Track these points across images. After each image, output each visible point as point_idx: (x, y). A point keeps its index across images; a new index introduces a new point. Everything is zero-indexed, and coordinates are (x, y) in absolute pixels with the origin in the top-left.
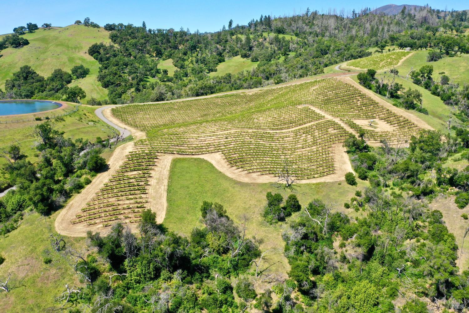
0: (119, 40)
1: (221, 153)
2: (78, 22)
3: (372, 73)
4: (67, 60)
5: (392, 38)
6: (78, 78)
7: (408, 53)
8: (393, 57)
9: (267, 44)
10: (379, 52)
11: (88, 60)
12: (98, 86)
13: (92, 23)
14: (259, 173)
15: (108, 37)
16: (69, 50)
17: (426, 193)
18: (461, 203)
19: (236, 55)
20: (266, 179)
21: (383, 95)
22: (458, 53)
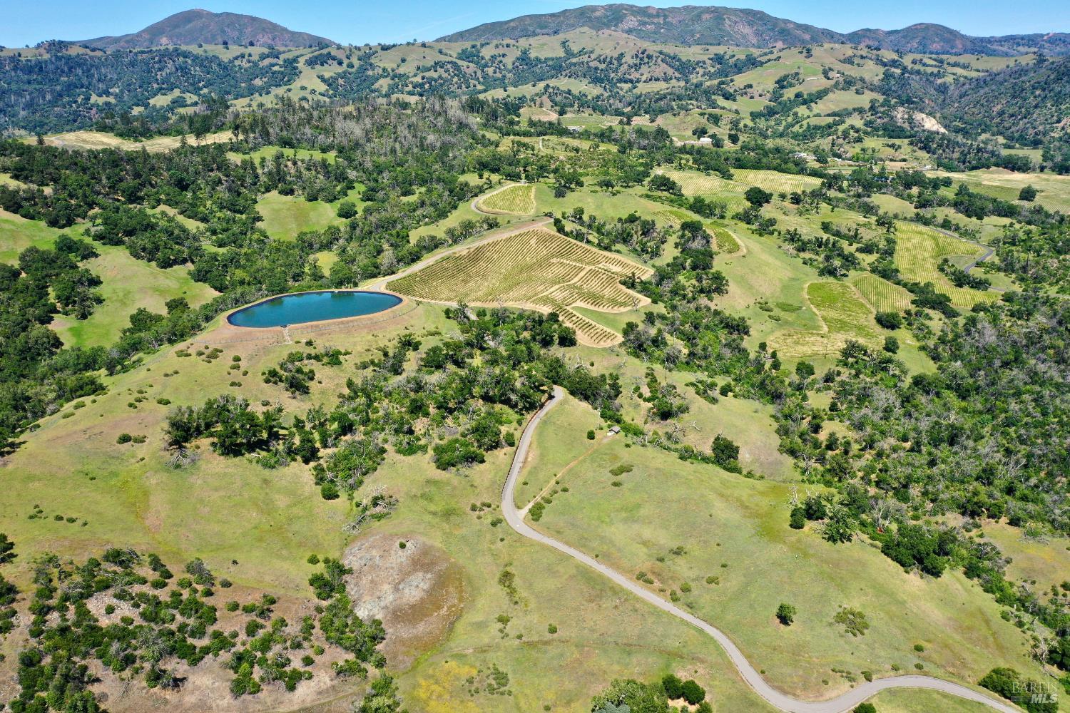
1: (579, 301)
7: (529, 187)
12: (148, 266)
14: (616, 307)
17: (694, 299)
18: (711, 299)
19: (268, 190)
20: (623, 309)
21: (581, 241)
22: (572, 186)
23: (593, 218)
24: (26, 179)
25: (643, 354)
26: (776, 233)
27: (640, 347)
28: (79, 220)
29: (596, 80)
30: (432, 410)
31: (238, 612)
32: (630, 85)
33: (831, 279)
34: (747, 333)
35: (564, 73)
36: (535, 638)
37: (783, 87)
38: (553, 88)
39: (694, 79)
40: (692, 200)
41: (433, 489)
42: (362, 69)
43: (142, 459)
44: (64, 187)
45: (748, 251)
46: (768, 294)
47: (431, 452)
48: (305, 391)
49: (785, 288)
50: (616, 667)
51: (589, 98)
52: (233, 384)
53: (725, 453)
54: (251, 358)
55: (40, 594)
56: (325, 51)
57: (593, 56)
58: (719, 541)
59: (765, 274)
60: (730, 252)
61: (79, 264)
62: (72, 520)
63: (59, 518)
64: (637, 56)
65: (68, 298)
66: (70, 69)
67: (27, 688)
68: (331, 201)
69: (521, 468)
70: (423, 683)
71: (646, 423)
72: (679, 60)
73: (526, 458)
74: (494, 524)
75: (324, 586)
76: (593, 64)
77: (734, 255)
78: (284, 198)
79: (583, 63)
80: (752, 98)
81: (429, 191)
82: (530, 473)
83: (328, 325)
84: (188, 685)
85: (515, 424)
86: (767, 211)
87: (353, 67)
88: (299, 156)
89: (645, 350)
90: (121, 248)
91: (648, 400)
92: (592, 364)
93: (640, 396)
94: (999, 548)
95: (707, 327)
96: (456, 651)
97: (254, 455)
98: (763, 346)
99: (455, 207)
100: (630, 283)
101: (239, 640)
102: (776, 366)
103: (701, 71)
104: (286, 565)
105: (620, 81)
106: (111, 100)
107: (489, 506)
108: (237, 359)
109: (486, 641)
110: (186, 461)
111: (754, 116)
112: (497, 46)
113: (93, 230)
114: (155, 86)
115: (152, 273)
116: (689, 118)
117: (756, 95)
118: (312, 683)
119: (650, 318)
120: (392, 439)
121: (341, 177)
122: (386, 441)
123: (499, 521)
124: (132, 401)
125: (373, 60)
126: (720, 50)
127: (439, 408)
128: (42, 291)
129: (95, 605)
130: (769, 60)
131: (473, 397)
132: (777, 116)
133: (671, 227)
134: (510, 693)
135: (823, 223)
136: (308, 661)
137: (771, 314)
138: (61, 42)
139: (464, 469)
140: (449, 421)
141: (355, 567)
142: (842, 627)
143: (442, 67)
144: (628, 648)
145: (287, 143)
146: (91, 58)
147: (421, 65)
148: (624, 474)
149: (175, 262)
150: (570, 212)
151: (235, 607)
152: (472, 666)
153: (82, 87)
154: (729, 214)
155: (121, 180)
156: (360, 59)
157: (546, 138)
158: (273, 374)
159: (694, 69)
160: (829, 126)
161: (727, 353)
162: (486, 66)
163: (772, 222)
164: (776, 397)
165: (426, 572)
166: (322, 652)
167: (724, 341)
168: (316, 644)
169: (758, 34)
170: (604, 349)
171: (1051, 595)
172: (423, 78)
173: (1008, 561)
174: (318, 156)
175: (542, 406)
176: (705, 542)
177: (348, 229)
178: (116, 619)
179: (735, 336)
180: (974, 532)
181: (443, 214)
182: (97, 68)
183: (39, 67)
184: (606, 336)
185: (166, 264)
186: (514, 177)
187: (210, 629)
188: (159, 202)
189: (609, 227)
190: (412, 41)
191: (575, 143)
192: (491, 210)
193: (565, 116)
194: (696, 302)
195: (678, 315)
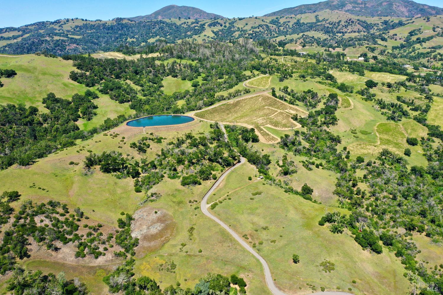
1: (268, 124)
6: (94, 98)
7: (269, 77)
8: (264, 79)
10: (253, 75)
11: (74, 84)
12: (115, 103)
14: (284, 128)
16: (55, 78)
17: (321, 126)
18: (328, 127)
19: (168, 76)
20: (286, 129)
21: (282, 100)
22: (288, 77)
23: (292, 91)
24: (82, 69)
25: (286, 148)
26: (374, 100)
27: (286, 145)
28: (97, 84)
29: (327, 32)
30: (186, 163)
31: (87, 228)
32: (342, 34)
33: (392, 122)
34: (340, 142)
35: (313, 29)
36: (192, 254)
37: (412, 35)
38: (306, 36)
39: (372, 31)
40: (340, 84)
41: (177, 193)
42: (230, 28)
43: (75, 171)
44: (93, 72)
45: (355, 107)
46: (358, 127)
47: (181, 179)
48: (145, 151)
49: (367, 124)
50: (218, 269)
51: (322, 40)
52: (119, 147)
53: (307, 192)
54: (129, 138)
55: (20, 213)
56: (216, 21)
57: (327, 22)
58: (284, 226)
59: (359, 118)
60: (345, 107)
61: (92, 101)
62: (44, 190)
63: (40, 188)
64: (347, 22)
65: (84, 113)
66: (122, 29)
67: (5, 243)
68: (191, 80)
69: (215, 189)
70: (144, 263)
71: (277, 176)
72: (367, 23)
73: (219, 185)
74: (195, 209)
75: (122, 224)
76: (326, 25)
77: (347, 109)
78: (173, 79)
79: (322, 25)
80: (396, 40)
81: (230, 77)
82: (218, 191)
83: (161, 127)
84: (61, 251)
85: (220, 171)
86: (372, 91)
87: (226, 27)
88: (182, 63)
89: (287, 146)
90: (107, 95)
91: (280, 167)
92: (263, 150)
93: (278, 165)
94: (417, 246)
95: (322, 139)
96: (161, 254)
97: (115, 173)
98: (345, 149)
99: (237, 84)
100: (295, 118)
101: (83, 238)
102: (347, 157)
103: (376, 28)
104: (112, 214)
105: (338, 32)
106: (135, 40)
107: (196, 201)
108: (124, 138)
109: (174, 251)
110: (89, 173)
111: (394, 48)
112: (287, 18)
113: (100, 88)
114: (151, 35)
115: (116, 105)
116: (360, 49)
117: (398, 39)
118: (104, 257)
119: (297, 133)
120: (168, 172)
121: (197, 71)
122: (165, 173)
123: (198, 208)
124: (78, 150)
125: (235, 24)
126: (387, 19)
127: (189, 162)
128: (77, 110)
129: (37, 219)
130: (408, 23)
131: (205, 159)
132: (405, 48)
133: (325, 95)
134: (174, 272)
135: (397, 97)
136: (106, 249)
137: (355, 135)
138: (121, 18)
139: (191, 187)
140: (192, 168)
141: (136, 218)
142: (322, 268)
143: (261, 27)
144: (226, 262)
145: (180, 57)
146: (130, 24)
147: (253, 26)
148: (257, 195)
149: (125, 101)
150: (282, 88)
151: (86, 226)
152: (164, 260)
153: (125, 35)
154: (355, 91)
155: (114, 70)
156: (229, 24)
157: (286, 57)
158: (134, 144)
159: (373, 27)
160: (428, 53)
161: (328, 150)
162: (280, 26)
163: (374, 95)
164: (343, 170)
165: (162, 223)
166: (112, 246)
167: (328, 145)
168: (111, 244)
169: (409, 11)
170: (270, 145)
171: (433, 270)
172: (253, 31)
173: (419, 252)
174: (189, 62)
175: (234, 165)
176: (278, 226)
177: (194, 91)
178: (43, 225)
179: (333, 143)
180: (409, 237)
181: (231, 87)
182: (132, 28)
183: (112, 28)
184: (273, 139)
185: (122, 102)
186: (265, 73)
187: (75, 233)
188: (127, 79)
189: (299, 95)
190: (251, 16)
191: (298, 59)
192: (250, 86)
193: (305, 47)
194: (321, 128)
195: (311, 133)
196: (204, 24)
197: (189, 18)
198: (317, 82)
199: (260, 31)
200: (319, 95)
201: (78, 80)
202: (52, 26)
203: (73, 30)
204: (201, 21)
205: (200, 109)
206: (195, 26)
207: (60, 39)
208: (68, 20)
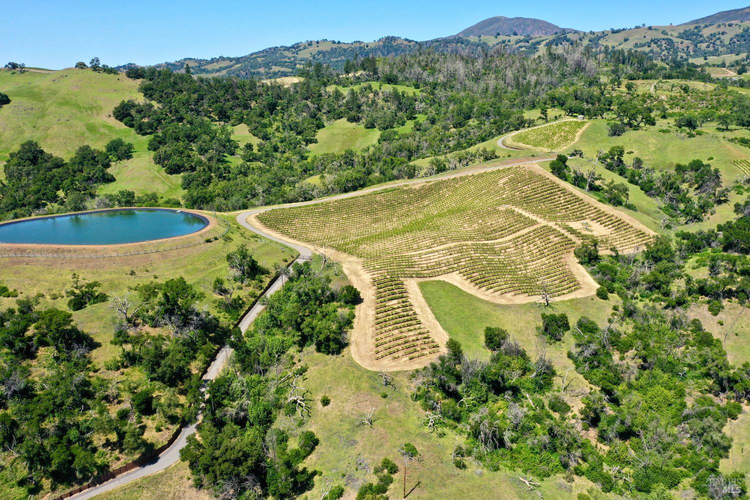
0: (156, 95)
1: (458, 272)
2: (81, 66)
3: (562, 159)
4: (84, 129)
5: (553, 98)
6: (120, 159)
7: (583, 123)
8: (566, 129)
9: (381, 102)
10: (543, 119)
11: (117, 128)
12: (158, 171)
13: (104, 66)
14: (513, 293)
15: (136, 90)
16: (82, 112)
17: (680, 303)
18: (715, 311)
20: (522, 299)
21: (582, 187)
22: (642, 124)
23: (638, 162)
44: (169, 104)
56: (564, 36)
61: (112, 164)
68: (385, 129)
78: (348, 124)
81: (481, 124)
88: (384, 90)
99: (485, 140)
100: (590, 258)
125: (601, 41)
138: (392, 37)
143: (656, 43)
147: (639, 42)
150: (606, 151)
156: (590, 41)
162: (701, 42)
167: (689, 406)
174: (405, 89)
185: (174, 171)
186: (577, 113)
188: (242, 121)
189: (657, 175)
190: (641, 25)
191: (699, 85)
192: (515, 144)
193: (744, 74)
194: (680, 310)
195: (627, 328)
196: (539, 43)
197: (515, 34)
198: (732, 140)
199: (652, 51)
200: (727, 180)
201: (126, 120)
202: (286, 53)
203: (311, 58)
204: (536, 38)
205: (306, 199)
206: (521, 47)
207: (279, 71)
208: (310, 44)
